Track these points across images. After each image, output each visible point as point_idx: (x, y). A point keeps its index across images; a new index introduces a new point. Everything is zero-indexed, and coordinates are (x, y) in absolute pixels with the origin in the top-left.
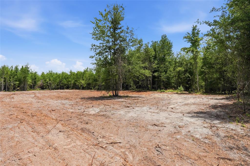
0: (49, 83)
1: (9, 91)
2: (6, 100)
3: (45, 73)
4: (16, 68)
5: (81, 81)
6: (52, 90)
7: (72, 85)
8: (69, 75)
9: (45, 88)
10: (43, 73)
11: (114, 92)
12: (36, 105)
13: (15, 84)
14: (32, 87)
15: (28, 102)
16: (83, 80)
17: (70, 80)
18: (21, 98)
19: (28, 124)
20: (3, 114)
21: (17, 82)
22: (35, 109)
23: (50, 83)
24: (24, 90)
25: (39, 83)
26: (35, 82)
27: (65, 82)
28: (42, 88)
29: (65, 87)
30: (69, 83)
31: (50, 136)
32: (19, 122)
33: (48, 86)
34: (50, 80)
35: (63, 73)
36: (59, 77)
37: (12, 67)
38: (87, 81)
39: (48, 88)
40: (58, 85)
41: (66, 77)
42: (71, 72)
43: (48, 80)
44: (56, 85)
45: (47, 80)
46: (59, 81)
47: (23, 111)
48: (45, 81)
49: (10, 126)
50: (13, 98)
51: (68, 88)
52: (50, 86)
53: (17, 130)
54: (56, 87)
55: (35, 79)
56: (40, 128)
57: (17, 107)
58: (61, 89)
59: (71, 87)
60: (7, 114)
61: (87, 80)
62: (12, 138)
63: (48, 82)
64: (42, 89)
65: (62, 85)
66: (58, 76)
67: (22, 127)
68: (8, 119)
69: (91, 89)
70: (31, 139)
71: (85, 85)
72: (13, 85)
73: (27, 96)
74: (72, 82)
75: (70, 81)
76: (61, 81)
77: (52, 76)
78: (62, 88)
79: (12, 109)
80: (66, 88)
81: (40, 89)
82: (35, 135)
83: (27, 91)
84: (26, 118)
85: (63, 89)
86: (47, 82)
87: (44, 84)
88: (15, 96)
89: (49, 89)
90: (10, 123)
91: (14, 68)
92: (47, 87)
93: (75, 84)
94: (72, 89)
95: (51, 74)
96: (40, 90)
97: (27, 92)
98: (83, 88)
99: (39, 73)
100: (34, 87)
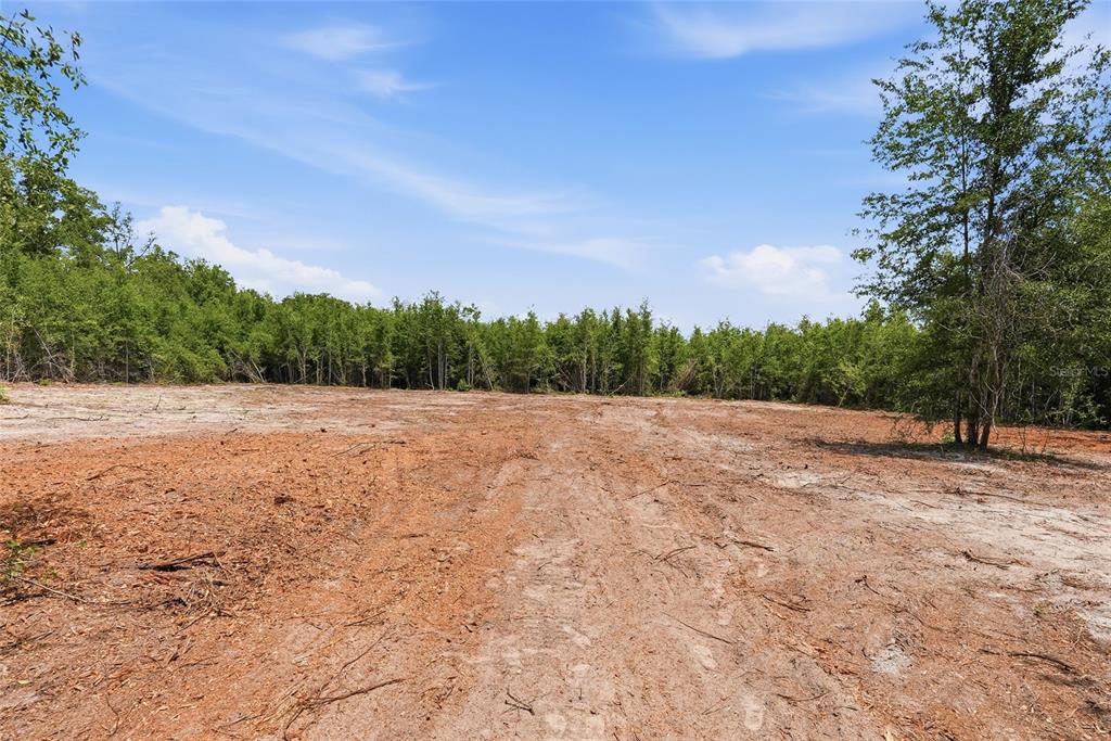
0: (715, 369)
1: (598, 393)
2: (584, 419)
3: (705, 331)
4: (617, 315)
5: (842, 367)
6: (722, 398)
7: (803, 385)
8: (797, 339)
9: (701, 392)
10: (697, 331)
11: (964, 425)
12: (644, 439)
13: (614, 372)
14: (660, 385)
15: (632, 429)
16: (856, 360)
17: (796, 358)
18: (618, 418)
19: (603, 475)
20: (568, 448)
21: (620, 366)
22: (636, 448)
23: (718, 373)
24: (636, 394)
25: (684, 370)
26: (671, 366)
27: (774, 367)
28: (692, 389)
29: (775, 390)
30: (793, 373)
31: (630, 503)
32: (588, 467)
33: (711, 382)
34: (718, 360)
35: (772, 329)
36: (754, 349)
37: (605, 313)
38: (871, 367)
39: (711, 391)
40: (745, 381)
41: (783, 348)
42: (805, 324)
43: (711, 359)
44: (739, 380)
45: (707, 360)
46: (754, 364)
47: (605, 449)
48: (703, 363)
49: (570, 472)
50: (601, 414)
51: (784, 396)
52: (719, 384)
53: (579, 478)
54: (740, 389)
55: (673, 354)
56: (621, 487)
57: (599, 439)
58: (756, 399)
59: (799, 391)
60: (574, 449)
61: (871, 363)
62: (567, 489)
63: (711, 366)
64: (690, 393)
65: (763, 383)
66: (750, 341)
67: (590, 477)
68: (571, 458)
69: (890, 407)
70: (594, 499)
71: (864, 387)
72: (610, 375)
73: (638, 412)
74: (805, 371)
75: (794, 366)
76: (760, 366)
77: (729, 344)
78: (762, 394)
79: (588, 440)
80: (777, 395)
81: (684, 392)
82: (603, 495)
83: (647, 396)
84: (605, 463)
85: (766, 398)
86: (709, 369)
87: (700, 375)
88: (607, 410)
89: (714, 397)
90: (573, 465)
91: (610, 315)
92: (709, 386)
93: (814, 378)
94: (803, 400)
95: (725, 335)
96: (683, 395)
97: (643, 400)
98: (853, 402)
99: (686, 334)
100: (665, 384)
